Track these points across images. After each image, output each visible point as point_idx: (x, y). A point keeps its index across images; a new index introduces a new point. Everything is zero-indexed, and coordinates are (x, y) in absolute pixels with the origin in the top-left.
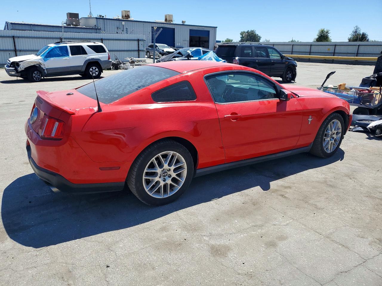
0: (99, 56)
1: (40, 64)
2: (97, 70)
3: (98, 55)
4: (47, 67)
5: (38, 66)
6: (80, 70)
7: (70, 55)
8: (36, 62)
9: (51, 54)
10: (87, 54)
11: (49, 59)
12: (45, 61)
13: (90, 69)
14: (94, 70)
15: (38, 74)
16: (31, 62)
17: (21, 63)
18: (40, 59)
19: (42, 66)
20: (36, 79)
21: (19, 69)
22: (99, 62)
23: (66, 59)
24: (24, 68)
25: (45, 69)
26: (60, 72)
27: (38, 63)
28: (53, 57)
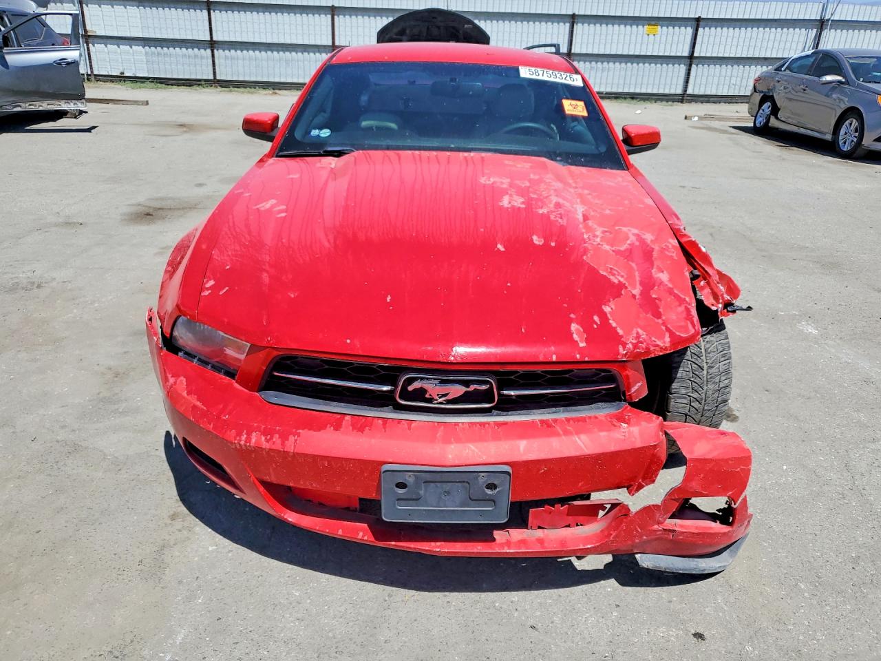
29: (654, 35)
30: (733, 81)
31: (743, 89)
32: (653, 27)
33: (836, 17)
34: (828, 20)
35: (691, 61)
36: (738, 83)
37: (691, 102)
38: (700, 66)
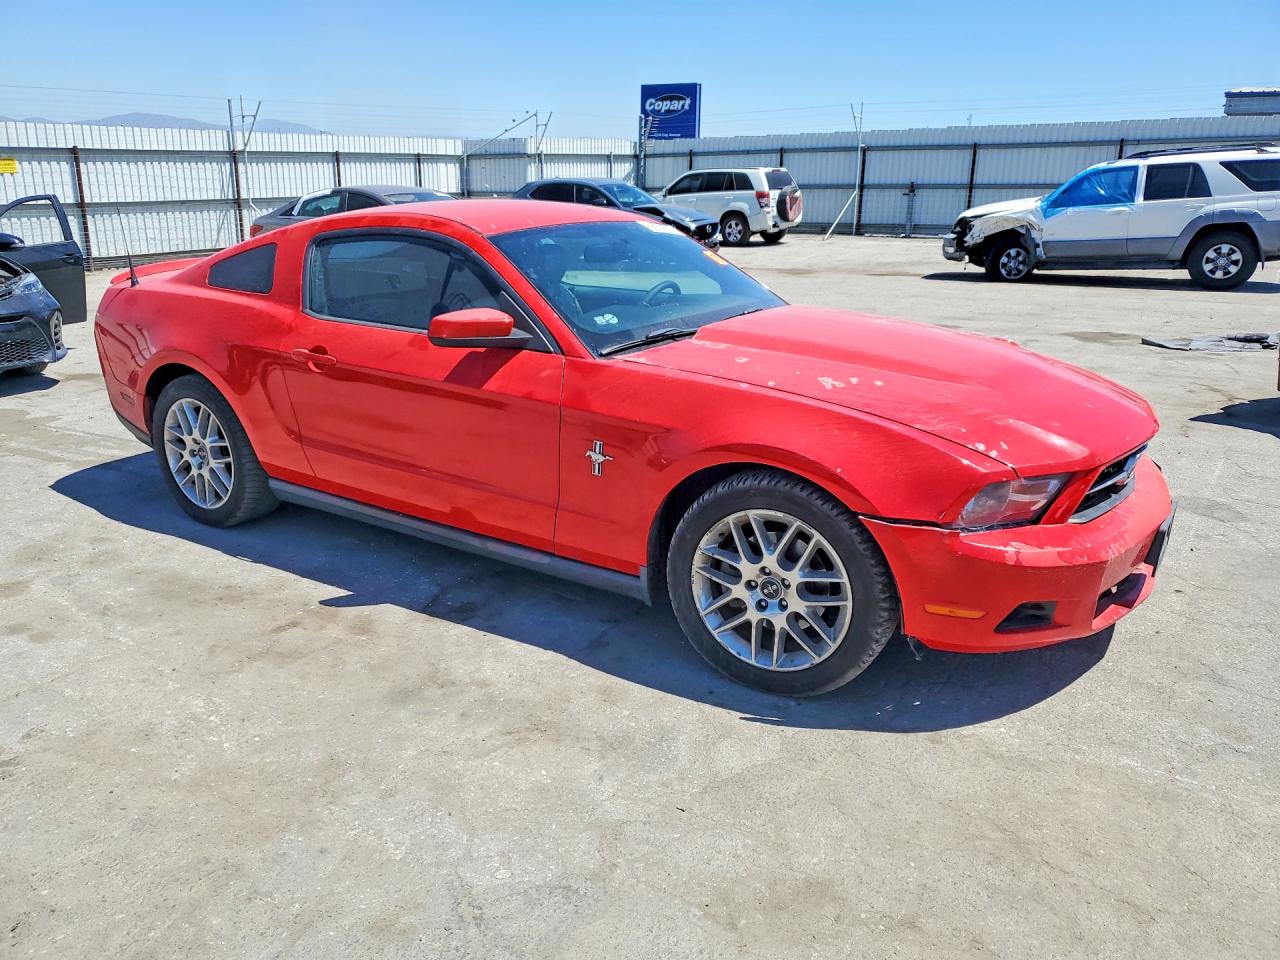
0: (1261, 202)
1: (1029, 228)
2: (1237, 256)
3: (1257, 198)
4: (1046, 237)
5: (1023, 231)
6: (1165, 252)
7: (1140, 199)
8: (1017, 219)
9: (1072, 195)
10: (1210, 195)
11: (1060, 211)
12: (1046, 217)
13: (1205, 252)
14: (1222, 257)
15: (1020, 258)
16: (1006, 219)
17: (976, 223)
18: (1032, 212)
19: (1034, 234)
20: (1009, 273)
21: (969, 240)
22: (1252, 225)
23: (1119, 213)
24: (982, 236)
25: (1039, 241)
26: (1088, 257)
27: (1025, 224)
28: (1074, 205)
29: (12, 174)
30: (151, 235)
31: (165, 244)
32: (8, 162)
33: (252, 148)
34: (242, 152)
35: (83, 211)
36: (158, 236)
37: (101, 269)
38: (97, 216)
